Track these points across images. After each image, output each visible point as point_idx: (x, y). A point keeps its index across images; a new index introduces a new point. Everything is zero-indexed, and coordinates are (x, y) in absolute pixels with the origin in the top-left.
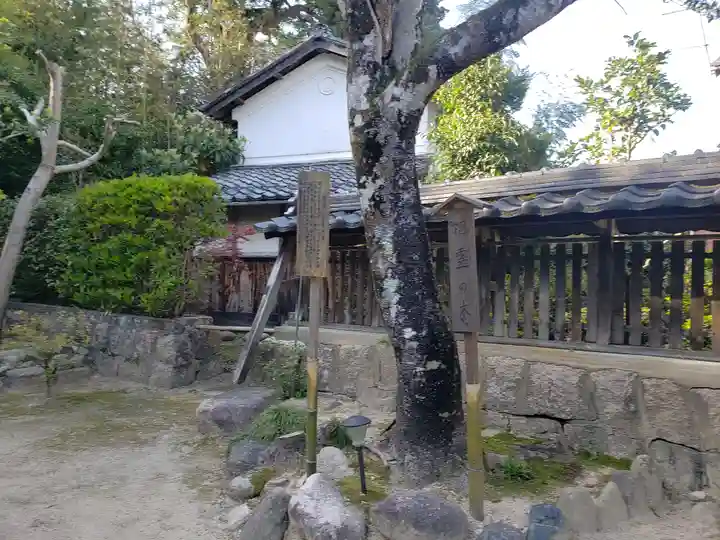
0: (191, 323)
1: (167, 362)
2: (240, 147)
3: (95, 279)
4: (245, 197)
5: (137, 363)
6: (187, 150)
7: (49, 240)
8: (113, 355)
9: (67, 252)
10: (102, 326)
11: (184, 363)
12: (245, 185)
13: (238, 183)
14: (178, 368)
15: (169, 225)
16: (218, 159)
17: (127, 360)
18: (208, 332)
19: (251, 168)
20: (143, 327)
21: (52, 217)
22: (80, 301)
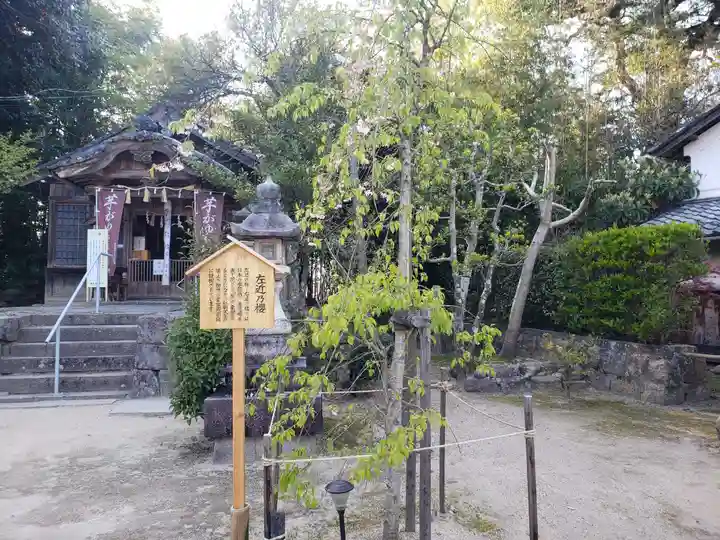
0: (678, 350)
1: (659, 381)
2: (695, 182)
3: (586, 310)
4: (711, 232)
5: (629, 381)
6: (639, 192)
7: (544, 281)
8: (605, 373)
9: (561, 289)
10: (595, 348)
11: (675, 385)
12: (709, 221)
13: (699, 218)
14: (670, 389)
15: (660, 266)
16: (671, 197)
17: (619, 377)
18: (694, 359)
19: (707, 201)
20: (634, 350)
21: (546, 262)
22: (573, 327)
